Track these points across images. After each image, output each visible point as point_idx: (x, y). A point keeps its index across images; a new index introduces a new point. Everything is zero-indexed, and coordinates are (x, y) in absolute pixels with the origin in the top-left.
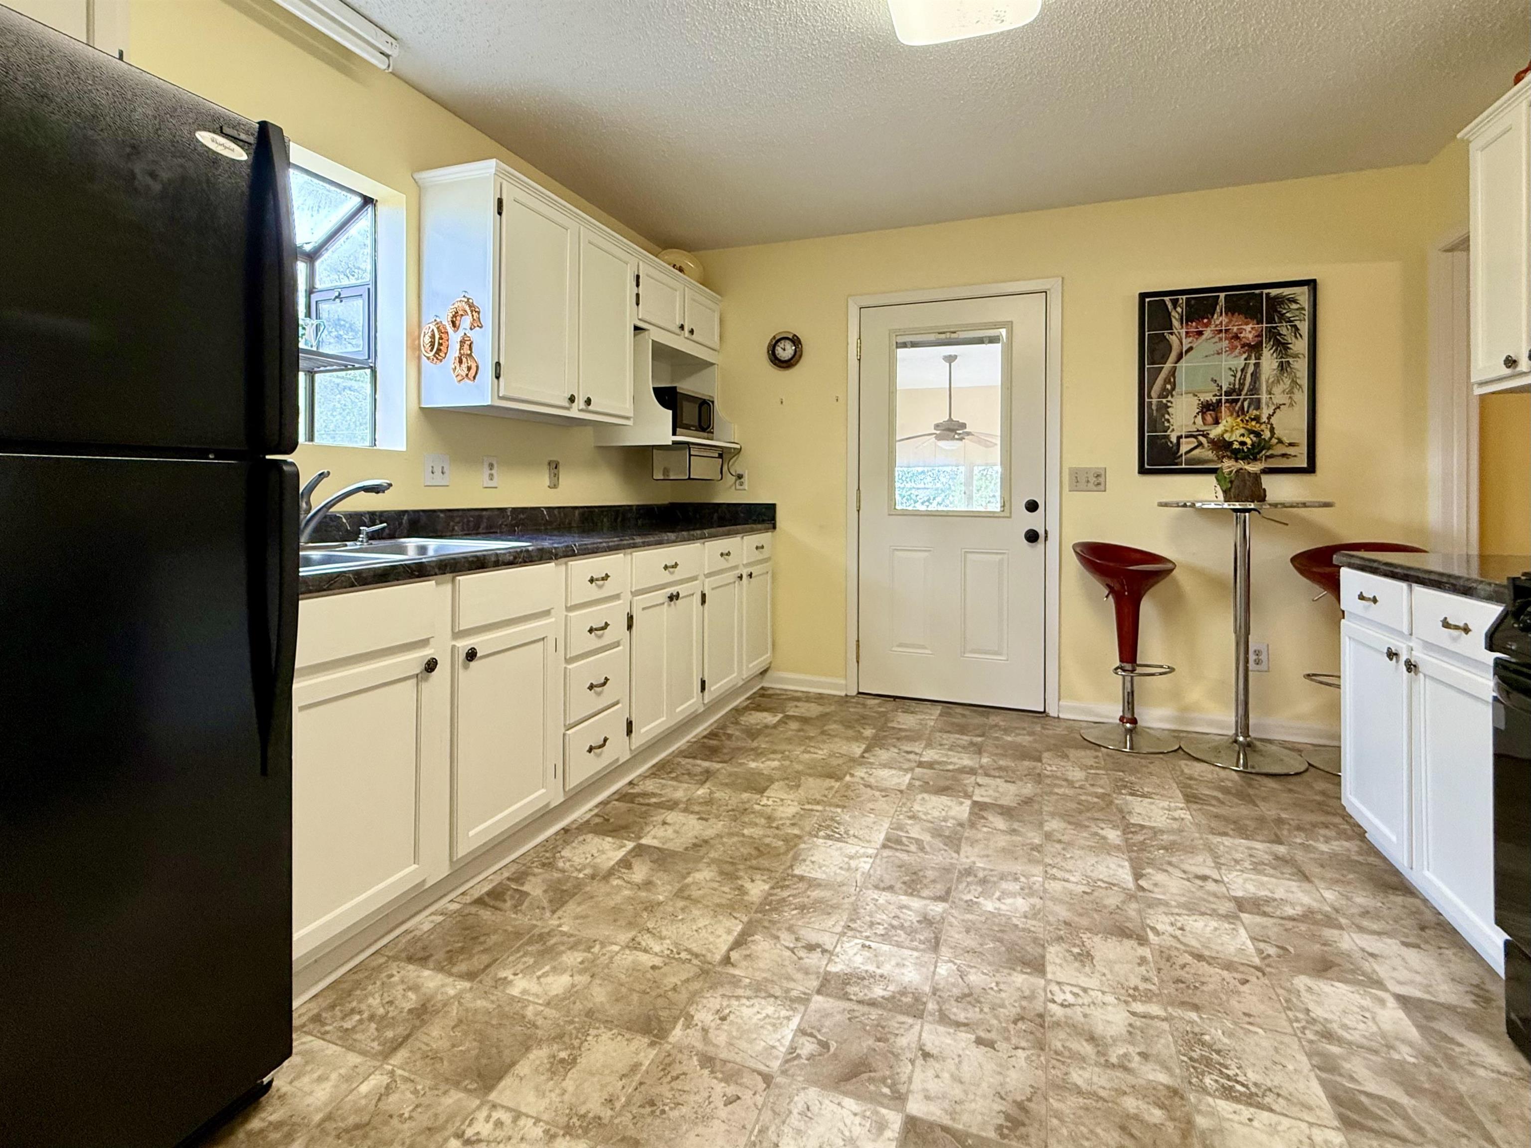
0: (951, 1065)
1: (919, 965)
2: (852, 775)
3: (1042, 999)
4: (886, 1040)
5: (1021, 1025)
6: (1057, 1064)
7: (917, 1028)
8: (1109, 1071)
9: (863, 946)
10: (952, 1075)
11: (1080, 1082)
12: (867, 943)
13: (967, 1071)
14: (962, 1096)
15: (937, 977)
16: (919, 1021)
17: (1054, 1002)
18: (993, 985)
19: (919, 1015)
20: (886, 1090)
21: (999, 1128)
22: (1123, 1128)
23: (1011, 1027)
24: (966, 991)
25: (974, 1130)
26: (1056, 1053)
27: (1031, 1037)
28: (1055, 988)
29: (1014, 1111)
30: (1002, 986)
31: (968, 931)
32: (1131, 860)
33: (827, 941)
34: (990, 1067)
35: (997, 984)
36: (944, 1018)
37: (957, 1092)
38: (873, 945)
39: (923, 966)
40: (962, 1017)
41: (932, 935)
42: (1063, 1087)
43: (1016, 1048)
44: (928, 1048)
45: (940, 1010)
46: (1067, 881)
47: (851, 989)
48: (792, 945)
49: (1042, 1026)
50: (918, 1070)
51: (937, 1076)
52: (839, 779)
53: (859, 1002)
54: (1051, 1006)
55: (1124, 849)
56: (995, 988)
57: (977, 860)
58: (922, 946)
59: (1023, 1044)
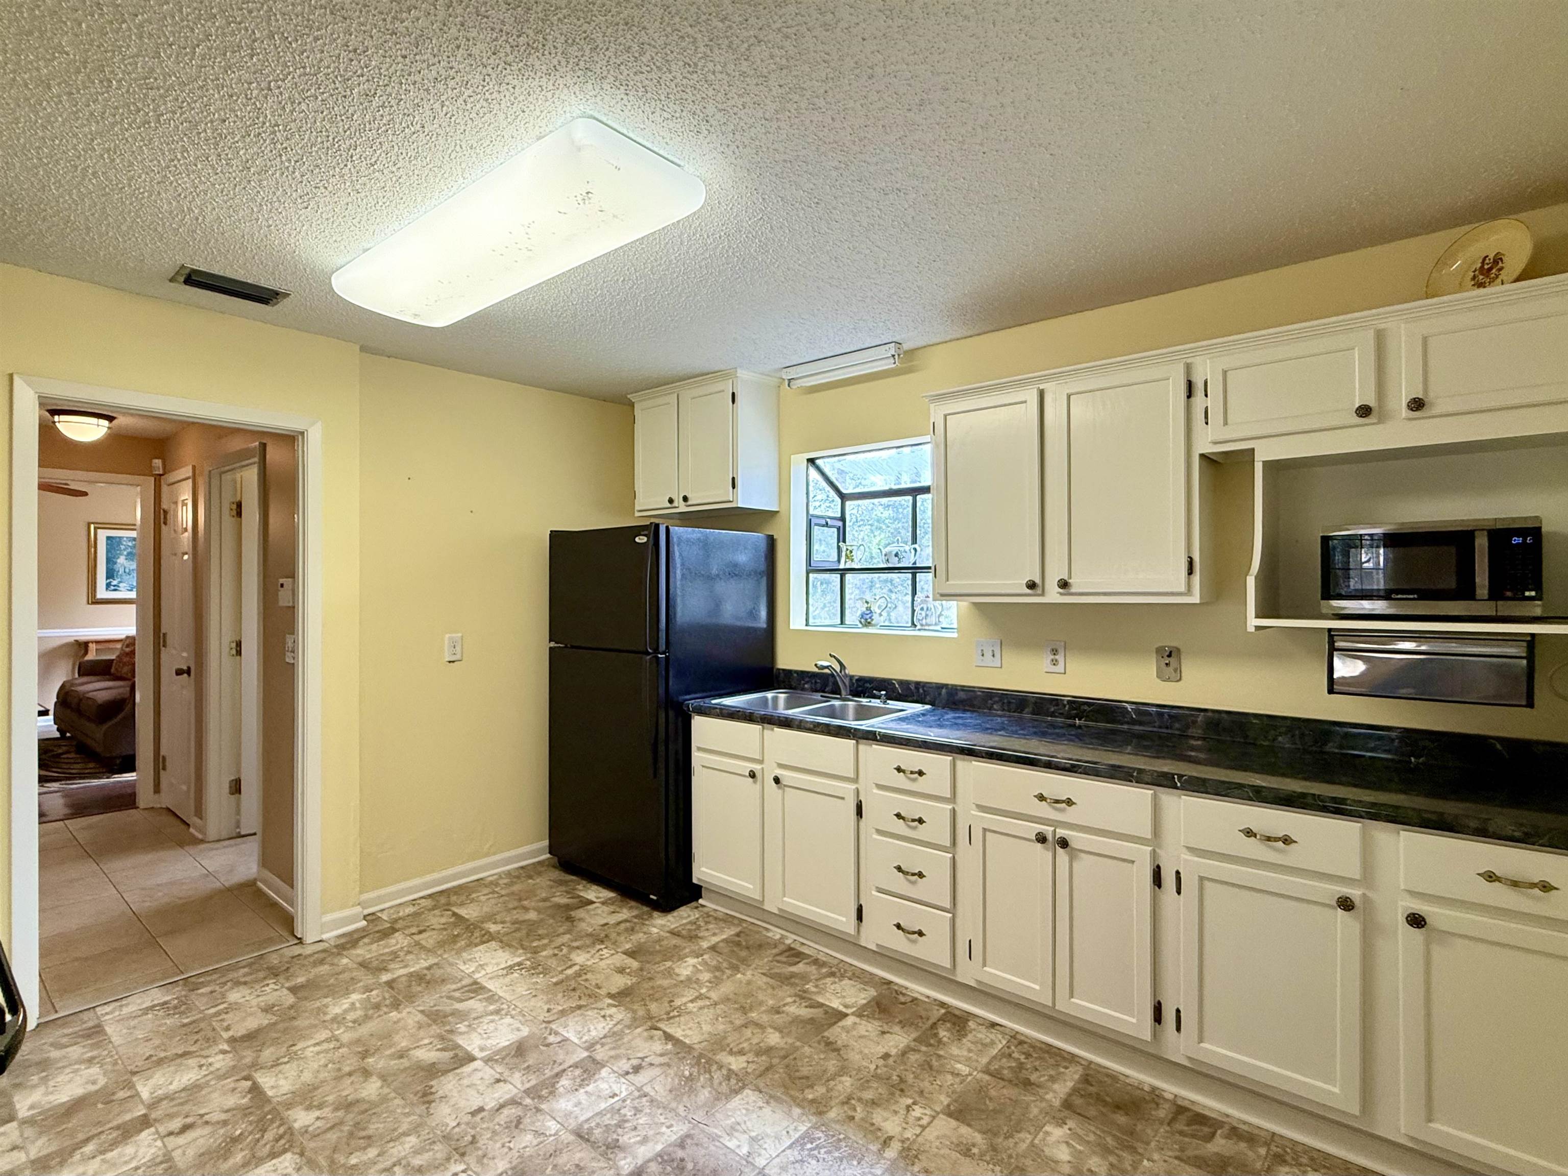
0: (481, 1088)
1: (568, 1115)
3: (472, 1166)
4: (524, 1069)
5: (469, 1138)
6: (427, 1137)
7: (519, 1086)
8: (395, 1159)
9: (617, 1095)
10: (475, 1085)
11: (408, 1139)
12: (616, 1099)
13: (472, 1092)
14: (461, 1082)
15: (548, 1117)
16: (522, 1089)
17: (463, 1171)
18: (512, 1145)
19: (527, 1092)
21: (431, 1088)
22: (369, 1137)
23: (473, 1132)
24: (521, 1126)
25: (441, 1080)
26: (434, 1142)
27: (456, 1137)
29: (431, 1098)
30: (506, 1150)
31: (578, 1167)
33: (636, 1081)
34: (462, 1104)
35: (510, 1149)
36: (513, 1102)
37: (466, 1082)
38: (613, 1101)
39: (565, 1115)
40: (506, 1111)
41: (592, 1139)
42: (415, 1130)
43: (458, 1124)
44: (502, 1084)
45: (520, 1104)
47: (578, 1072)
48: (647, 1060)
49: (455, 1149)
50: (494, 1072)
51: (482, 1079)
53: (564, 1070)
54: (463, 1167)
56: (507, 1144)
58: (586, 1126)
59: (457, 1130)
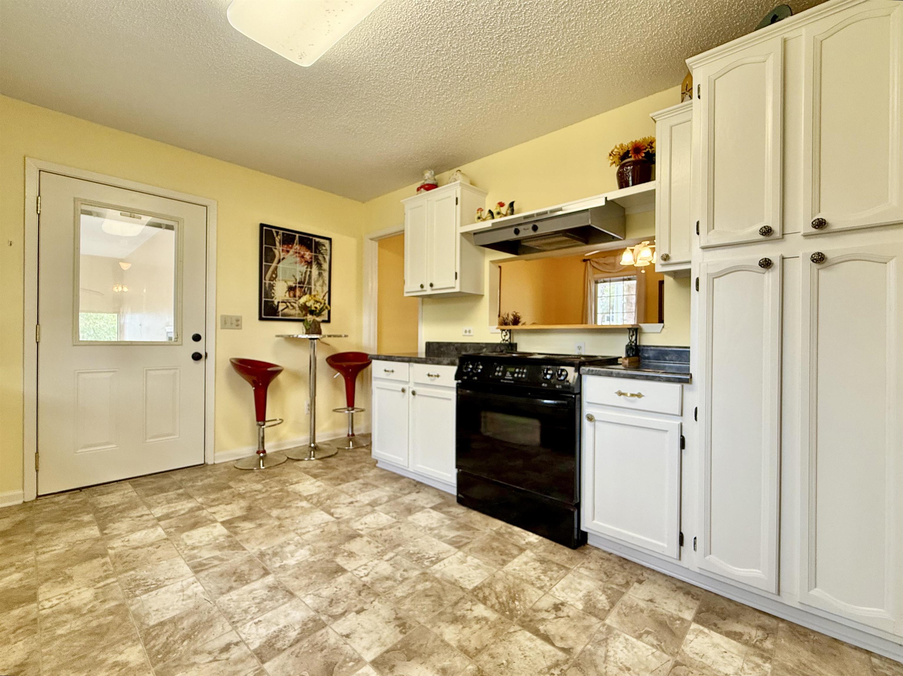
0: (360, 629)
1: (296, 608)
2: (112, 548)
3: (357, 580)
4: (325, 647)
5: (363, 594)
6: (389, 595)
7: (330, 631)
8: (404, 583)
9: (255, 623)
10: (365, 633)
11: (401, 594)
12: (256, 620)
13: (368, 626)
14: (377, 636)
15: (310, 606)
16: (328, 627)
17: (362, 577)
18: (335, 589)
19: (324, 625)
20: (351, 664)
21: (401, 632)
22: (427, 596)
23: (361, 597)
24: (329, 600)
25: (395, 641)
26: (384, 592)
27: (371, 595)
28: (356, 572)
29: (397, 622)
30: (339, 587)
31: (297, 578)
32: (322, 510)
33: (232, 637)
34: (373, 617)
35: (336, 587)
36: (335, 618)
37: (375, 636)
38: (260, 619)
39: (298, 607)
40: (340, 610)
41: (284, 592)
42: (399, 601)
43: (372, 603)
44: (345, 633)
45: (329, 616)
46: (309, 532)
47: (279, 645)
48: (211, 659)
49: (369, 588)
50: (352, 645)
51: (361, 638)
52: (103, 556)
53: (291, 646)
54: (363, 579)
55: (314, 506)
56: (338, 590)
57: (260, 547)
58: (286, 600)
59: (372, 599)
